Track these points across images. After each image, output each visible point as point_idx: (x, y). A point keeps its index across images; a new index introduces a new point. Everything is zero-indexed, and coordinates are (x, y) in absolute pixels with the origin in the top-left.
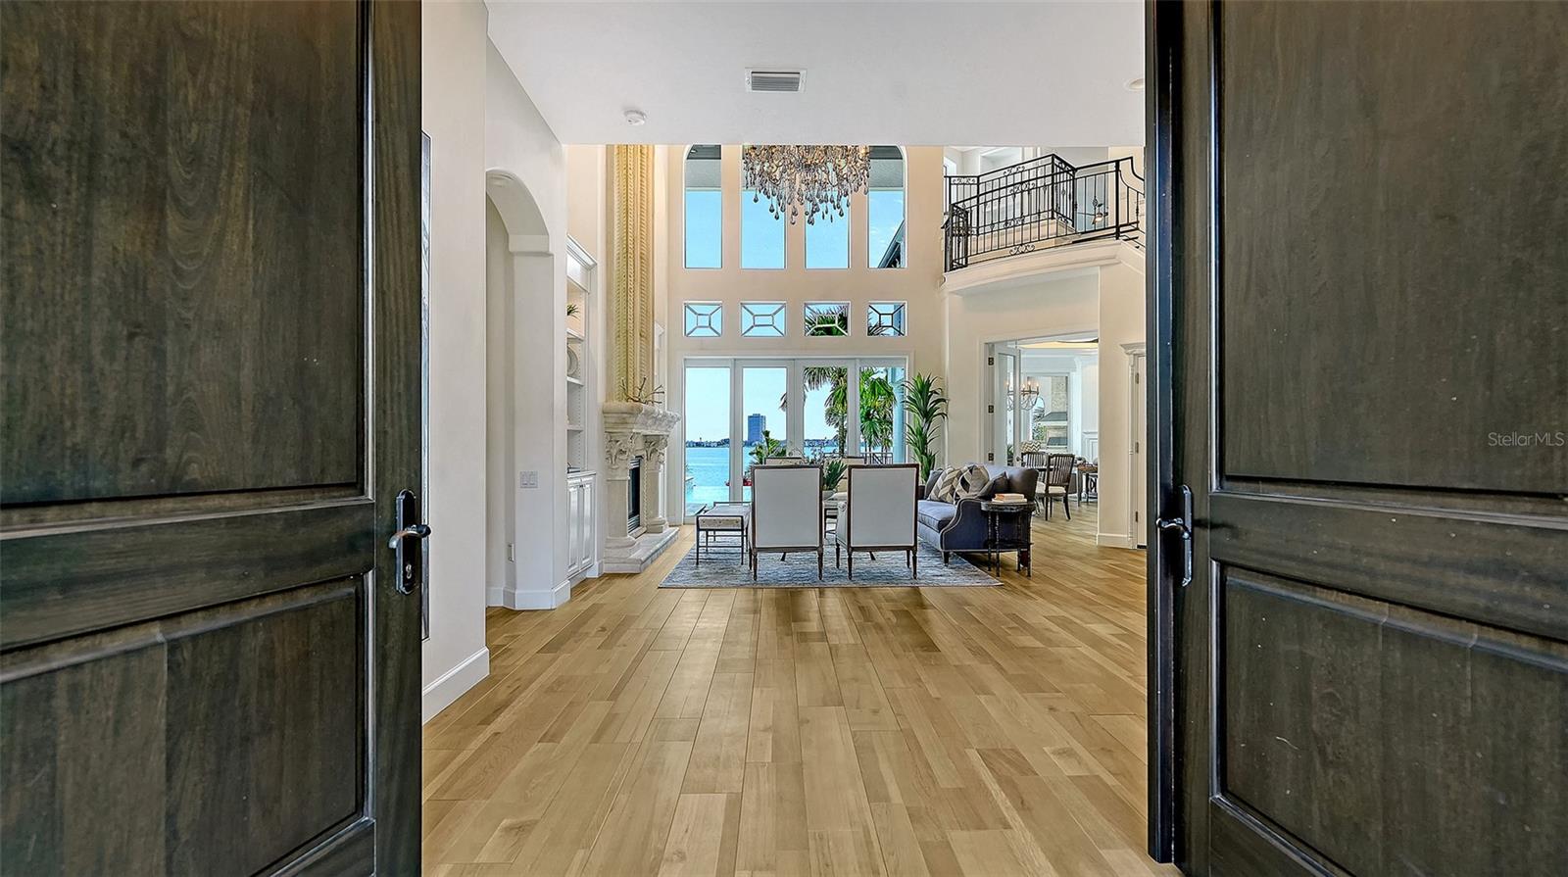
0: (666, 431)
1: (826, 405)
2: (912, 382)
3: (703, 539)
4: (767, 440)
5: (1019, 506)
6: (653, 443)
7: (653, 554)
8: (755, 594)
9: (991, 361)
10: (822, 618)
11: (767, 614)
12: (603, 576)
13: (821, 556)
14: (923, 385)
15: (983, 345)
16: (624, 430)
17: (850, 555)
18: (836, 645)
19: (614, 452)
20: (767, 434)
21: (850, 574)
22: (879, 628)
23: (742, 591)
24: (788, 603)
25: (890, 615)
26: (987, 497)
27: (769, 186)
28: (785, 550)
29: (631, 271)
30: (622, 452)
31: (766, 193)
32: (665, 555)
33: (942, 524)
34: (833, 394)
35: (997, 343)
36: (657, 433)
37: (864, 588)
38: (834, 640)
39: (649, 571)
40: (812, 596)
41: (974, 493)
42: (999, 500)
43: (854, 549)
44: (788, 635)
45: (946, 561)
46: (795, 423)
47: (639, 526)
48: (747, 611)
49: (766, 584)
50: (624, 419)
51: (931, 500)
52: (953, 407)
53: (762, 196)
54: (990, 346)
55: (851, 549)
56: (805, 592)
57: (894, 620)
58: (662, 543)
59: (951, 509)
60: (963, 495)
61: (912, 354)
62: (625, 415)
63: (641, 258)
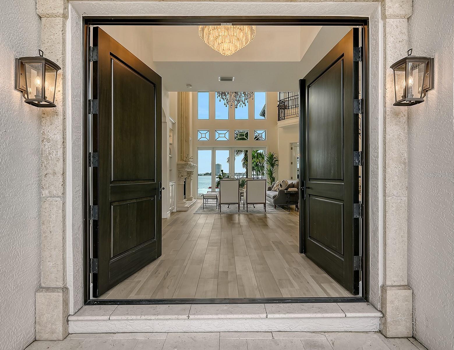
0: (193, 170)
1: (242, 161)
2: (268, 155)
3: (205, 202)
4: (223, 173)
5: (295, 191)
6: (190, 174)
7: (191, 206)
8: (221, 215)
9: (292, 148)
10: (239, 220)
11: (224, 220)
12: (177, 211)
13: (239, 205)
14: (271, 155)
15: (289, 144)
16: (183, 170)
17: (247, 205)
18: (242, 225)
19: (180, 176)
20: (222, 171)
21: (247, 211)
22: (254, 222)
23: (217, 214)
24: (230, 217)
25: (257, 219)
26: (287, 189)
27: (224, 97)
28: (229, 204)
29: (183, 122)
30: (182, 176)
31: (223, 99)
32: (194, 207)
33: (274, 197)
34: (244, 158)
35: (293, 143)
36: (191, 170)
37: (251, 214)
38: (241, 224)
39: (190, 210)
40: (237, 216)
41: (283, 188)
42: (290, 190)
43: (248, 203)
44: (230, 223)
45: (275, 208)
46: (232, 167)
47: (185, 198)
48: (219, 219)
49: (224, 213)
50: (183, 166)
51: (272, 191)
52: (280, 163)
53: (222, 100)
54: (291, 144)
55: (247, 204)
56: (234, 215)
57: (258, 220)
58: (193, 203)
59: (277, 193)
60: (280, 189)
61: (268, 146)
62: (183, 165)
63: (186, 118)
